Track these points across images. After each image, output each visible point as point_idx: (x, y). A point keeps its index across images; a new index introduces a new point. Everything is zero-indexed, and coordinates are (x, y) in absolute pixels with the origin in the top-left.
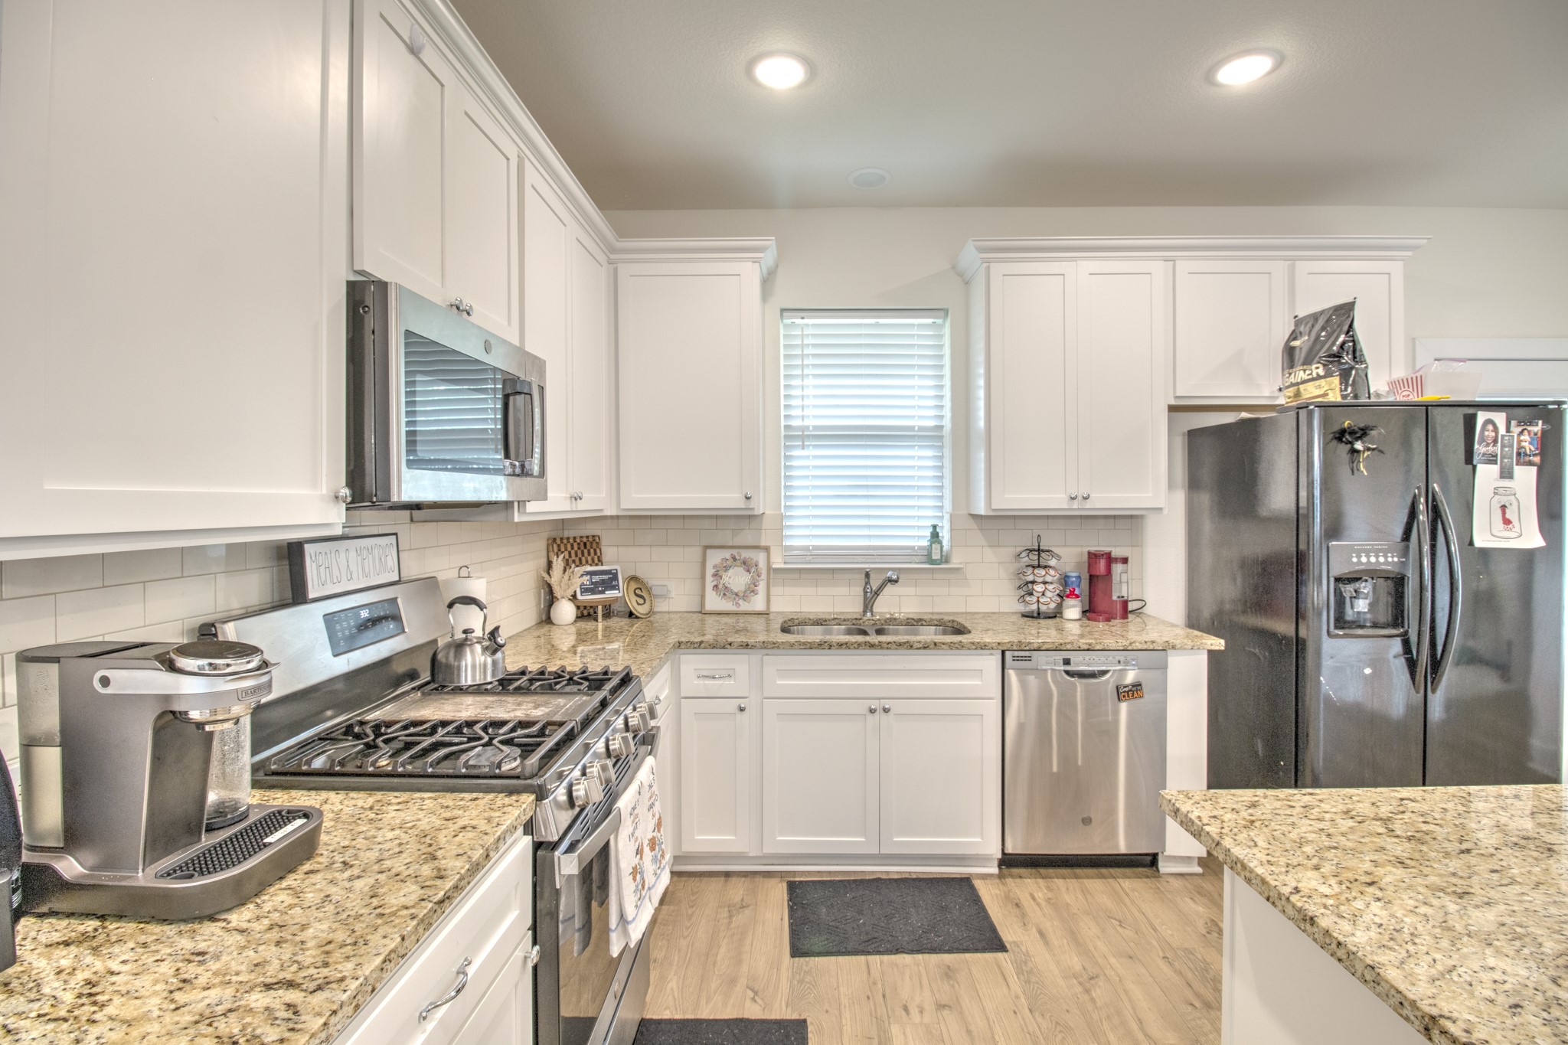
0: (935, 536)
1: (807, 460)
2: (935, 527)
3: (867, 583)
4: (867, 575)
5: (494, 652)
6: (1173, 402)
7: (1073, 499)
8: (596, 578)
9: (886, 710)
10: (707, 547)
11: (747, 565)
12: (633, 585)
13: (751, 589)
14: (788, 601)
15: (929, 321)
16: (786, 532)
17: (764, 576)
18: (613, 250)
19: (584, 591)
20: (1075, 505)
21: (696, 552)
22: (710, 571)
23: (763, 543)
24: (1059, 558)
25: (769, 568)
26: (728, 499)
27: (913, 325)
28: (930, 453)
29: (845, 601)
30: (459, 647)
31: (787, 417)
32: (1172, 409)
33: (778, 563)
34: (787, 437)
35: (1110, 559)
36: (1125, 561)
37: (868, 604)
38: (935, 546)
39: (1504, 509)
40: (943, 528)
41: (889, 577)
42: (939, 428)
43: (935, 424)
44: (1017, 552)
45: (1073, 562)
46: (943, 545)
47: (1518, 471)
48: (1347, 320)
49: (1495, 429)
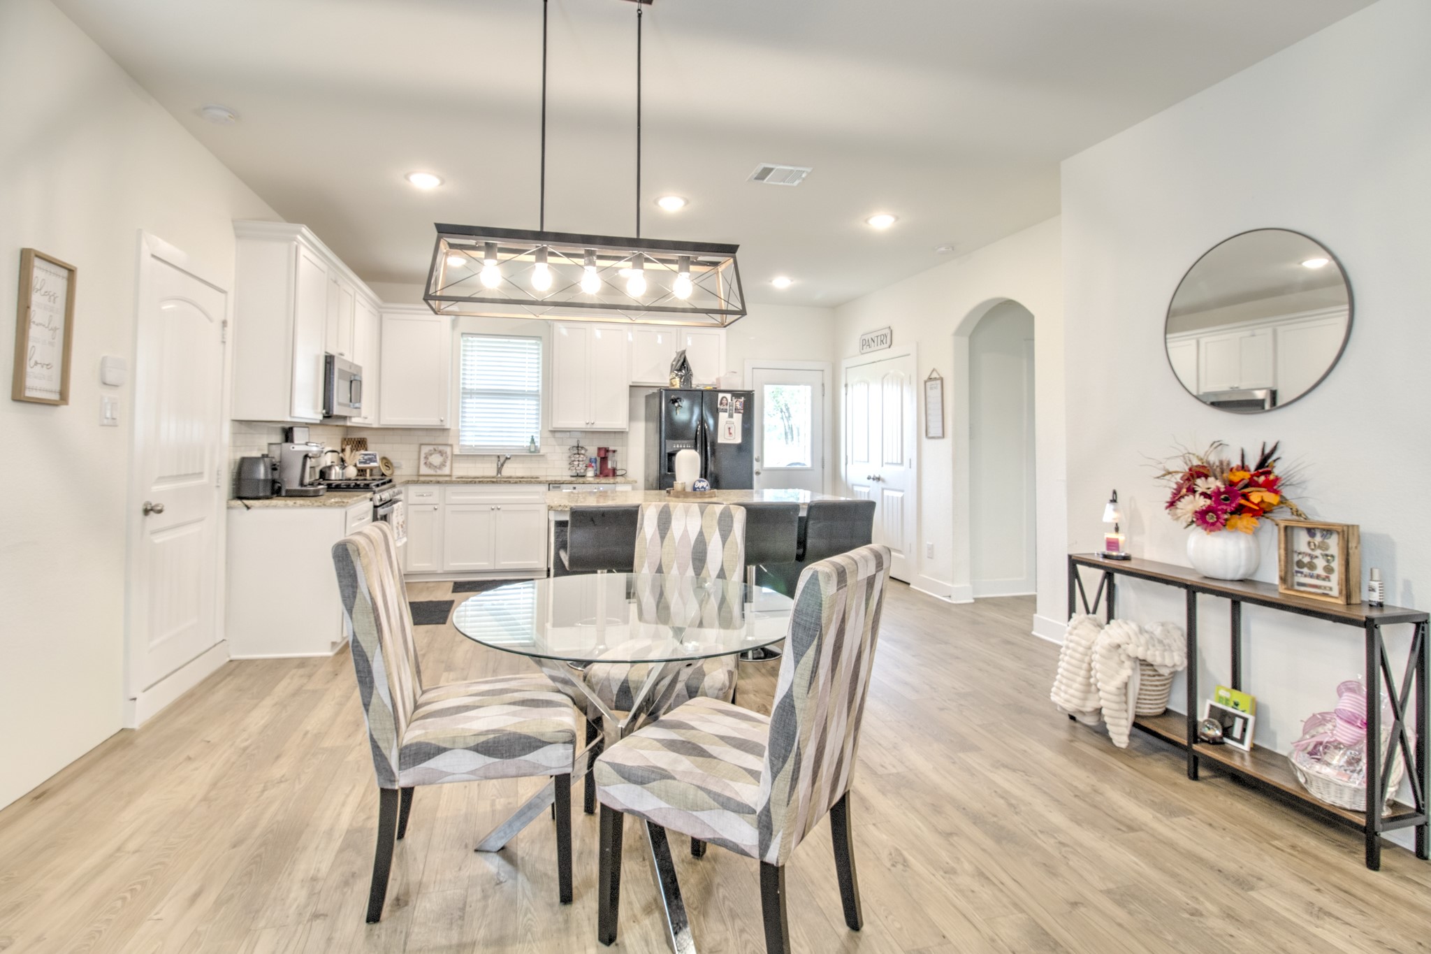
0: (533, 440)
1: (472, 404)
2: (532, 436)
3: (499, 461)
4: (499, 457)
5: (344, 469)
6: (631, 384)
7: (587, 424)
8: (366, 457)
9: (499, 509)
10: (421, 444)
11: (441, 453)
12: (384, 461)
13: (443, 465)
14: (463, 469)
15: (534, 341)
16: (461, 438)
17: (450, 458)
18: (381, 308)
19: (360, 463)
20: (589, 426)
21: (415, 448)
22: (423, 456)
23: (450, 443)
24: (586, 450)
25: (452, 455)
26: (432, 421)
27: (525, 344)
28: (535, 402)
29: (489, 470)
30: (330, 468)
31: (464, 384)
32: (631, 386)
33: (456, 451)
34: (463, 393)
35: (607, 451)
36: (614, 451)
37: (499, 471)
38: (533, 445)
39: (729, 428)
40: (537, 437)
41: (509, 458)
42: (538, 391)
43: (535, 389)
44: (569, 447)
45: (592, 452)
46: (536, 444)
47: (735, 415)
48: (683, 356)
49: (727, 400)
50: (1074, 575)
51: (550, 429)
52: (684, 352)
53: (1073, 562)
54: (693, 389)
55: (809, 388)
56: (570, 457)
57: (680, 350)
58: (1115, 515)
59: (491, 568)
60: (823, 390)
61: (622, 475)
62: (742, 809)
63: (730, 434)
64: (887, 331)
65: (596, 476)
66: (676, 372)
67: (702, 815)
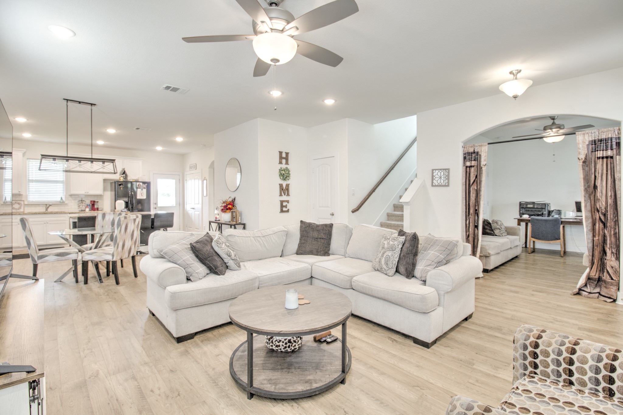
0: (62, 199)
1: (33, 185)
2: (61, 197)
4: (46, 205)
7: (85, 192)
9: (48, 223)
11: (19, 204)
13: (20, 208)
14: (30, 209)
16: (28, 198)
17: (23, 206)
20: (86, 193)
23: (23, 200)
24: (85, 202)
25: (24, 204)
28: (62, 185)
29: (43, 209)
31: (29, 177)
32: (104, 180)
33: (26, 203)
34: (29, 181)
35: (94, 202)
36: (97, 202)
37: (47, 210)
38: (62, 200)
39: (142, 194)
40: (63, 197)
41: (51, 205)
42: (63, 181)
43: (62, 180)
44: (78, 201)
45: (88, 202)
46: (63, 200)
47: (144, 190)
48: (124, 170)
49: (140, 185)
50: (210, 224)
51: (69, 194)
52: (124, 169)
53: (210, 223)
54: (128, 181)
55: (174, 181)
56: (78, 204)
57: (123, 168)
58: (217, 212)
59: (45, 244)
60: (180, 181)
61: (101, 210)
62: (109, 254)
63: (142, 195)
64: (195, 165)
65: (90, 210)
66: (121, 175)
67: (102, 257)
